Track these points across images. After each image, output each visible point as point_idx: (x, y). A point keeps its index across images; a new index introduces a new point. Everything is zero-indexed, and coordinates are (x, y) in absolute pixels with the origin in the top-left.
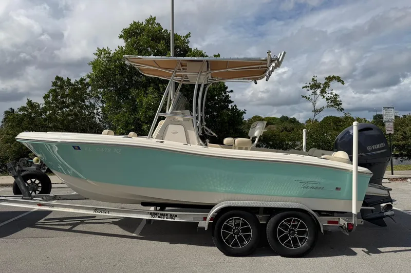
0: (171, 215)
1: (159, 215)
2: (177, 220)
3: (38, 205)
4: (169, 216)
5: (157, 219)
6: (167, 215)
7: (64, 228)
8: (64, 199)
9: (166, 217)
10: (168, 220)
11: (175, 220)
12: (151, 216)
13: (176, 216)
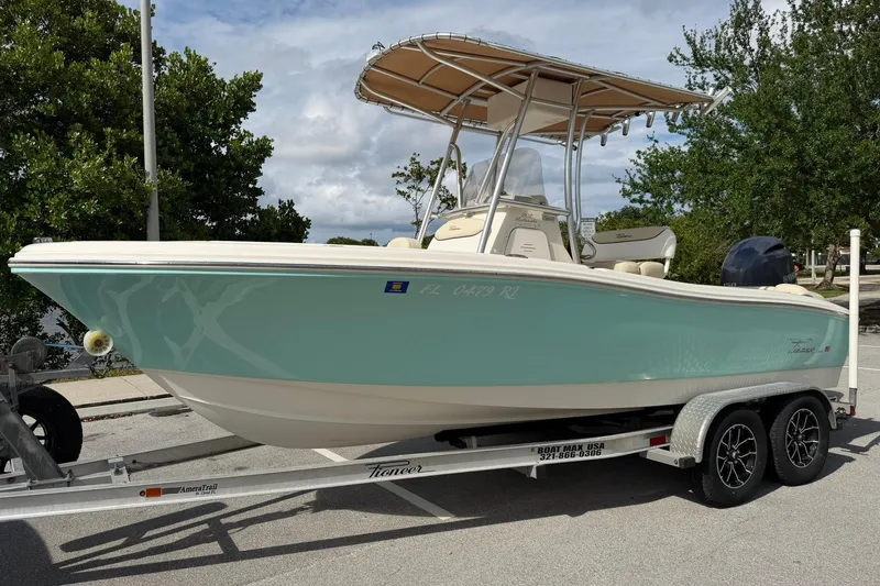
0: (590, 446)
1: (561, 450)
2: (604, 455)
3: (142, 493)
4: (585, 448)
5: (557, 461)
6: (580, 447)
7: (201, 554)
8: (150, 466)
9: (578, 452)
10: (585, 458)
11: (602, 457)
12: (539, 456)
13: (602, 446)
